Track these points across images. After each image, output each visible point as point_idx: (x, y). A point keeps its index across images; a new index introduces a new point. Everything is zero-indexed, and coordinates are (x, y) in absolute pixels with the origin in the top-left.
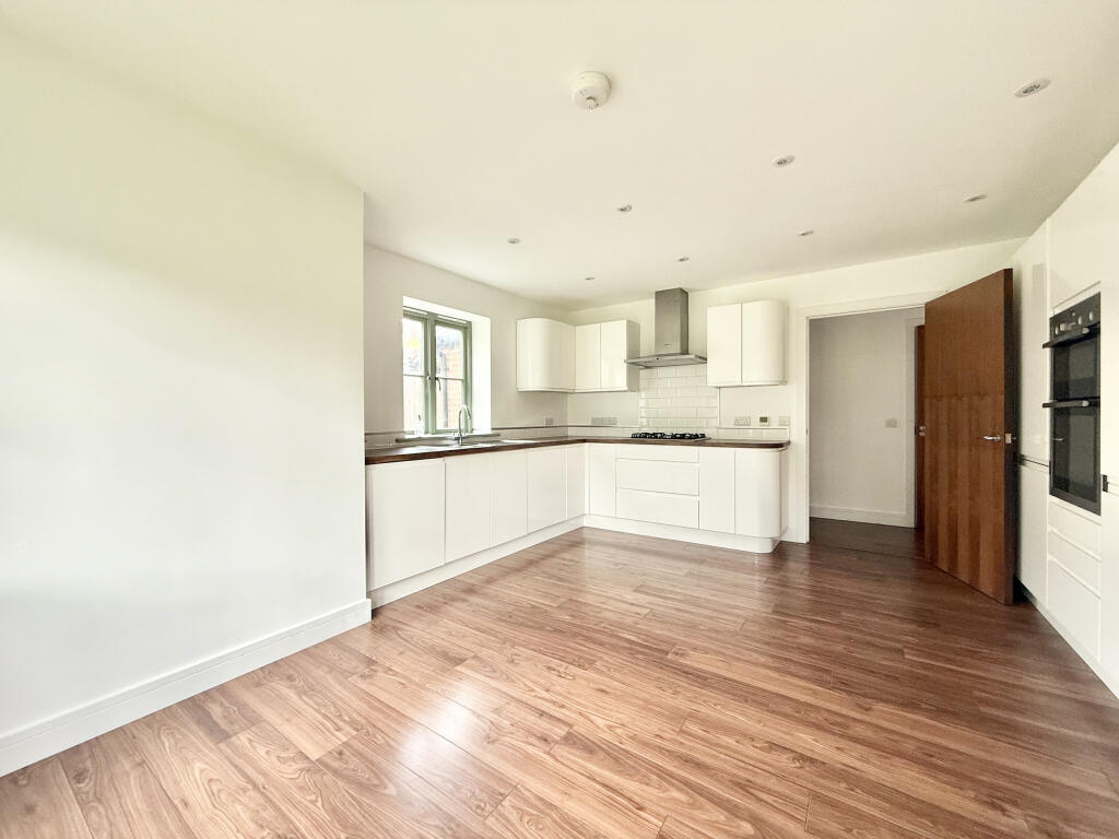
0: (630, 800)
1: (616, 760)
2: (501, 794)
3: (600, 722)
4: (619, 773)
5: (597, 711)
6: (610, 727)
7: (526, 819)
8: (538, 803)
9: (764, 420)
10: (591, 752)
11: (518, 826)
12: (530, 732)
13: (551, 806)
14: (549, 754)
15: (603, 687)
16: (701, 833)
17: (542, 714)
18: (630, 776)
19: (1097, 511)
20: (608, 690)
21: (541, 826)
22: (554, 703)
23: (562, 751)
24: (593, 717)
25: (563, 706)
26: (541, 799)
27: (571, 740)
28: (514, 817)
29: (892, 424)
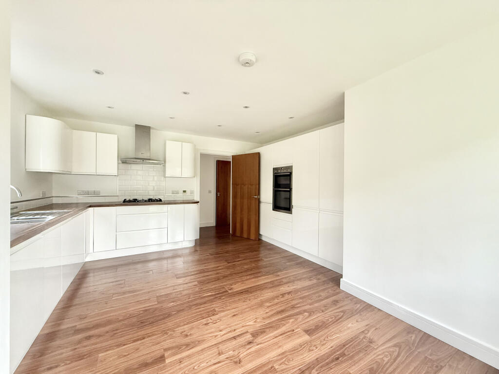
0: (289, 332)
1: (271, 327)
2: (272, 367)
3: (251, 323)
4: (277, 329)
5: (245, 321)
6: (255, 322)
7: (287, 363)
8: (280, 357)
9: (184, 191)
10: (264, 332)
11: (288, 366)
12: (243, 346)
13: (283, 353)
14: (258, 344)
15: (233, 314)
16: (306, 322)
17: (234, 338)
18: (279, 327)
19: (291, 213)
20: (235, 314)
21: (291, 359)
22: (230, 332)
23: (259, 339)
24: (247, 324)
25: (235, 330)
26: (279, 355)
27: (255, 335)
28: (284, 367)
29: (210, 192)
